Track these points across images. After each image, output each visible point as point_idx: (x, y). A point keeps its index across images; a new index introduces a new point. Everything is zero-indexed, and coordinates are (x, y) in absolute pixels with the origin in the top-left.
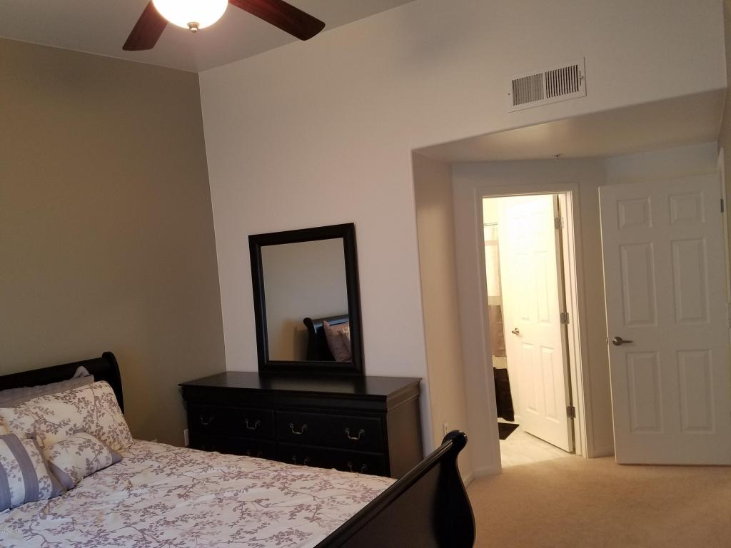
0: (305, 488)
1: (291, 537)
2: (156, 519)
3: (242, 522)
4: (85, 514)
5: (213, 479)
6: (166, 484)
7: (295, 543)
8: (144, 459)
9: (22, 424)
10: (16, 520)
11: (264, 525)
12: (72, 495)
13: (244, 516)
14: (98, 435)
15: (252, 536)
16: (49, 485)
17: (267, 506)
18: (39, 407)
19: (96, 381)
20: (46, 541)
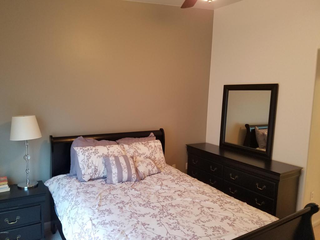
0: (230, 209)
1: (220, 230)
2: (168, 202)
3: (201, 216)
4: (145, 192)
5: (192, 191)
6: (175, 188)
7: (220, 234)
8: (168, 174)
9: (130, 151)
10: (123, 188)
11: (209, 221)
12: (142, 182)
13: (202, 213)
14: (154, 160)
15: (203, 224)
16: (135, 177)
17: (212, 212)
18: (136, 146)
19: (156, 139)
20: (131, 199)
